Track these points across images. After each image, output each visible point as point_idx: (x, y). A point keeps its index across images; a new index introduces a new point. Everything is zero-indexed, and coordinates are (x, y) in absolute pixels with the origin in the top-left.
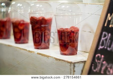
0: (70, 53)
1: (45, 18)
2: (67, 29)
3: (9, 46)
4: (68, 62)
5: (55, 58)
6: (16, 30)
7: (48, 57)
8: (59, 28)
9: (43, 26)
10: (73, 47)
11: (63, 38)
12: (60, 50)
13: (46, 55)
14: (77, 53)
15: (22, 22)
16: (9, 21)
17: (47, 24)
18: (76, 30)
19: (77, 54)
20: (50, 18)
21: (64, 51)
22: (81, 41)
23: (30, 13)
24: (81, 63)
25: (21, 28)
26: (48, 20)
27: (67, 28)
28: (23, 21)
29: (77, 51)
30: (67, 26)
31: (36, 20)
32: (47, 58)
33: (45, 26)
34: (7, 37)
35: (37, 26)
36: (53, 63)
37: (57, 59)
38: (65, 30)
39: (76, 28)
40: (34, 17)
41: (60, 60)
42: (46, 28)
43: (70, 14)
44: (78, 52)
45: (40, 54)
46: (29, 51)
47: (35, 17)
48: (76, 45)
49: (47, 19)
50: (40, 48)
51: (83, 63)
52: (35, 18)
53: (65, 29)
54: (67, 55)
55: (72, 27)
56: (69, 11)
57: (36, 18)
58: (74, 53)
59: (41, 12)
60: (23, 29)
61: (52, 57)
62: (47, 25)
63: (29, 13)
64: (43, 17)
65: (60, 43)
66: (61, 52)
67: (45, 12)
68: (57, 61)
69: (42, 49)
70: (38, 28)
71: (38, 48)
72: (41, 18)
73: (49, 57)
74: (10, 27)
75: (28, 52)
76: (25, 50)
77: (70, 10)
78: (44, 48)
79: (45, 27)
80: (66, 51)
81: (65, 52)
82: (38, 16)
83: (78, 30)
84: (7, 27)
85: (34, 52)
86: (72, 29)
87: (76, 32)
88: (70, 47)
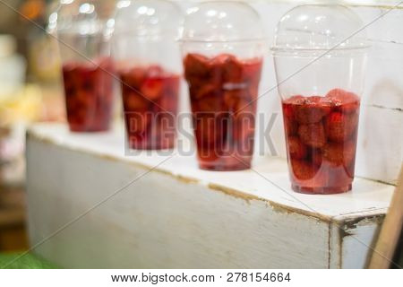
0: (327, 186)
2: (316, 99)
4: (321, 219)
5: (272, 204)
6: (134, 102)
7: (248, 198)
8: (286, 96)
9: (229, 86)
10: (338, 165)
11: (303, 131)
12: (291, 177)
13: (240, 192)
14: (353, 184)
15: (153, 74)
16: (107, 68)
17: (245, 81)
18: (348, 101)
19: (350, 189)
20: (256, 59)
21: (305, 179)
22: (365, 144)
23: (184, 41)
24: (367, 220)
25: (150, 93)
26: (247, 66)
27: (315, 94)
28: (158, 69)
29: (352, 177)
30: (315, 88)
31: (204, 65)
32: (243, 204)
33: (237, 86)
35: (208, 87)
36: (268, 220)
37: (279, 208)
38: (309, 103)
39: (350, 95)
40: (197, 55)
41: (291, 210)
42: (242, 96)
43: (327, 45)
44: (356, 182)
45: (219, 189)
46: (180, 178)
47: (202, 56)
48: (347, 158)
49: (244, 62)
50: (219, 166)
51: (373, 221)
52: (202, 60)
53: (309, 98)
54: (316, 193)
55: (335, 92)
56: (325, 34)
57: (206, 58)
58: (339, 186)
59: (222, 38)
60: (158, 100)
61: (264, 200)
63: (180, 41)
64: (231, 57)
65: (291, 148)
66: (293, 181)
67: (235, 37)
68: (280, 213)
69: (226, 168)
70: (211, 95)
71: (211, 168)
72: (223, 60)
73: (251, 201)
74: (109, 90)
76: (165, 173)
77: (328, 32)
79: (236, 91)
80: (314, 179)
81: (311, 183)
82: (211, 50)
83: (356, 103)
84: (101, 90)
85: (196, 181)
86: (334, 98)
87: (348, 111)
88: (325, 165)
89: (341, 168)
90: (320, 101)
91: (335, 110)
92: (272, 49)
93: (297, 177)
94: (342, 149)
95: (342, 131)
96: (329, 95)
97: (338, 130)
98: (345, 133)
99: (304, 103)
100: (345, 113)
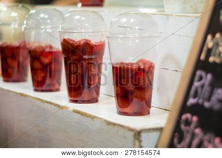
0: (136, 111)
1: (90, 41)
3: (22, 95)
5: (105, 121)
6: (37, 65)
7: (93, 117)
10: (142, 101)
13: (89, 114)
15: (48, 50)
16: (25, 47)
17: (95, 54)
19: (149, 113)
20: (101, 42)
21: (124, 108)
22: (158, 89)
23: (62, 32)
25: (46, 61)
26: (96, 46)
28: (50, 47)
29: (150, 107)
30: (131, 58)
31: (72, 45)
32: (90, 121)
34: (20, 79)
36: (103, 129)
39: (149, 63)
40: (69, 39)
41: (114, 124)
42: (93, 62)
44: (152, 110)
45: (78, 112)
46: (58, 106)
48: (147, 97)
49: (94, 44)
50: (80, 101)
52: (71, 42)
55: (141, 61)
57: (74, 41)
58: (143, 111)
59: (83, 30)
60: (50, 64)
61: (101, 119)
62: (94, 57)
66: (117, 108)
71: (76, 102)
72: (82, 42)
73: (94, 119)
80: (129, 108)
81: (127, 110)
82: (77, 37)
84: (21, 59)
85: (67, 108)
86: (140, 64)
88: (135, 100)
89: (144, 102)
90: (133, 65)
92: (107, 37)
93: (120, 107)
94: (144, 91)
96: (138, 62)
99: (124, 66)
100: (146, 73)
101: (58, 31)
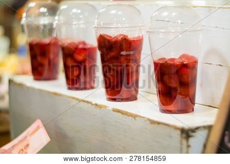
0: (180, 109)
1: (127, 36)
2: (173, 60)
3: (55, 94)
4: (176, 128)
5: (149, 120)
6: (70, 63)
7: (135, 116)
8: (156, 59)
9: (124, 53)
10: (185, 98)
11: (166, 78)
12: (159, 104)
13: (130, 113)
14: (194, 107)
15: (81, 46)
16: (55, 43)
17: (133, 51)
18: (191, 61)
19: (193, 110)
20: (139, 37)
21: (167, 105)
22: (201, 85)
23: (98, 28)
24: (202, 128)
25: (80, 57)
26: (134, 41)
27: (173, 57)
28: (84, 43)
29: (194, 104)
30: (173, 54)
31: (109, 41)
32: (132, 120)
33: (128, 53)
34: (52, 77)
35: (112, 54)
36: (146, 129)
37: (153, 122)
38: (169, 62)
39: (192, 57)
40: (105, 35)
41: (159, 123)
42: (131, 58)
43: (179, 29)
44: (196, 107)
45: (119, 111)
46: (96, 105)
47: (108, 36)
48: (191, 93)
49: (132, 39)
50: (119, 99)
52: (108, 38)
53: (169, 60)
54: (173, 113)
55: (184, 56)
57: (111, 37)
58: (187, 108)
59: (119, 25)
60: (84, 61)
61: (144, 117)
62: (132, 53)
63: (95, 27)
64: (125, 36)
65: (159, 88)
66: (160, 106)
67: (127, 25)
68: (153, 125)
69: (122, 100)
70: (114, 58)
71: (114, 100)
72: (120, 38)
73: (136, 118)
74: (56, 55)
75: (93, 107)
76: (88, 102)
77: (179, 22)
78: (127, 100)
79: (127, 55)
80: (172, 106)
81: (171, 108)
82: (113, 33)
83: (196, 62)
84: (52, 56)
85: (105, 107)
86: (183, 59)
87: (191, 66)
88: (179, 97)
89: (188, 99)
90: (176, 61)
91: (184, 66)
92: (147, 32)
93: (163, 104)
94: (188, 88)
95: (188, 78)
96: (181, 57)
97: (185, 77)
98: (190, 79)
99: (166, 62)
100: (189, 68)
101: (94, 26)
